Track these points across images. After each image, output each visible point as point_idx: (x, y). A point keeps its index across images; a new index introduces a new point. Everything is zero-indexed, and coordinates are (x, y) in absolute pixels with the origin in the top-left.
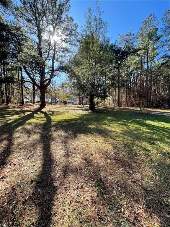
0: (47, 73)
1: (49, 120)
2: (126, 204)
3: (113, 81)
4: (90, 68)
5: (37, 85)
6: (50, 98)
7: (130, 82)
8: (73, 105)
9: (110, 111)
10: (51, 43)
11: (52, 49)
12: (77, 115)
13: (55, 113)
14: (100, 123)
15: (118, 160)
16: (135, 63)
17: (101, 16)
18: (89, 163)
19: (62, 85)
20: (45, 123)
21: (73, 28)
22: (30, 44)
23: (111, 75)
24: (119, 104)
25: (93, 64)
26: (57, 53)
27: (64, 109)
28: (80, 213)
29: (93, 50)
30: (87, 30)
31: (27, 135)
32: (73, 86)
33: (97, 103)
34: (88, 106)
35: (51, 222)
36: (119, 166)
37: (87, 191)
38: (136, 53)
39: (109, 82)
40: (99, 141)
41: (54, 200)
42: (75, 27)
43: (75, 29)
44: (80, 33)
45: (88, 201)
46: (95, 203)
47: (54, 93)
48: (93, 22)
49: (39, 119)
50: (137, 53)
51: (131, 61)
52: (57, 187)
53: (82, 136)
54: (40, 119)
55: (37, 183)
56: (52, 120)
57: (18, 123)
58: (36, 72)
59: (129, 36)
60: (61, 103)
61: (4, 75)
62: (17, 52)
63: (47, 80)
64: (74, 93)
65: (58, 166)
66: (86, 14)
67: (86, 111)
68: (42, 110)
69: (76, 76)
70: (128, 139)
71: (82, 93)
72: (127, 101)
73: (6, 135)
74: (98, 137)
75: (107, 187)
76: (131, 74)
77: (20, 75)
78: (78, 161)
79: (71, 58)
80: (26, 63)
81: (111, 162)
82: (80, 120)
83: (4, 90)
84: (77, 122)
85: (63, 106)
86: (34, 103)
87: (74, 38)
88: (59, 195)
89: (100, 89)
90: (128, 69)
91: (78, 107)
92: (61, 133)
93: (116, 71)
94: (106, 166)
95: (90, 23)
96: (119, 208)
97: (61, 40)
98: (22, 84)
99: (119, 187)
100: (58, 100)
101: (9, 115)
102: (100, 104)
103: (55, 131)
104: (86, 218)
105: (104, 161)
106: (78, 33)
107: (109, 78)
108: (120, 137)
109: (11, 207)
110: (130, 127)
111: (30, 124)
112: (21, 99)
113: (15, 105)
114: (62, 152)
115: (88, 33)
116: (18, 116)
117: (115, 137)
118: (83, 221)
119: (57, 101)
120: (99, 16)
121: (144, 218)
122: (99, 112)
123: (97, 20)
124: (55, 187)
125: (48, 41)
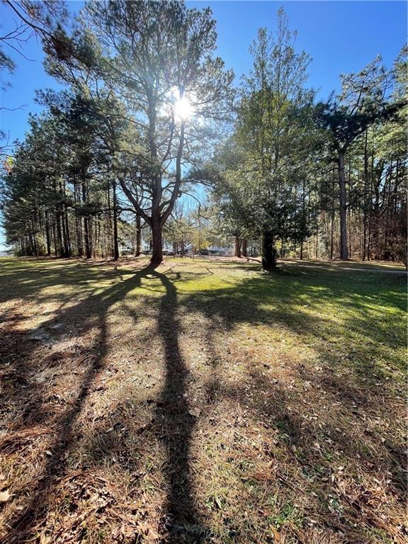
0: (165, 188)
1: (172, 291)
2: (343, 470)
3: (325, 196)
4: (263, 169)
5: (145, 217)
6: (170, 243)
7: (377, 194)
8: (223, 259)
9: (317, 271)
10: (175, 122)
11: (176, 135)
12: (233, 281)
13: (183, 277)
14: (288, 300)
15: (329, 384)
16: (391, 142)
17: (290, 43)
18: (259, 382)
19: (197, 211)
20: (163, 298)
21: (222, 81)
22: (133, 131)
23: (319, 179)
24: (341, 253)
25: (270, 160)
26: (187, 143)
27: (201, 267)
28: (241, 467)
29: (270, 127)
30: (256, 81)
31: (131, 319)
32: (222, 213)
33: (283, 252)
34: (260, 259)
35: (188, 470)
36: (333, 398)
37: (256, 433)
38: (391, 116)
39: (314, 198)
40: (283, 341)
41: (191, 437)
42: (227, 78)
43: (227, 83)
44: (238, 91)
45: (257, 449)
46: (272, 455)
47: (179, 231)
48: (269, 61)
49: (151, 288)
50: (396, 116)
51: (378, 137)
52: (195, 417)
53: (245, 327)
54: (154, 289)
55: (159, 405)
56: (177, 291)
57: (113, 296)
58: (142, 187)
59: (369, 75)
60: (195, 253)
61: (84, 199)
62: (108, 151)
63: (165, 203)
64: (224, 229)
65: (195, 381)
66: (252, 45)
67: (255, 273)
68: (156, 270)
69: (229, 190)
70: (361, 341)
71: (244, 229)
72: (367, 246)
73: (95, 319)
74: (283, 331)
75: (301, 434)
76: (379, 173)
77: (111, 197)
78: (237, 377)
79: (217, 150)
80: (125, 171)
81: (313, 386)
82: (239, 291)
83: (83, 229)
84: (232, 296)
85: (200, 260)
86: (138, 254)
87: (225, 105)
88: (201, 431)
89: (289, 218)
90: (370, 159)
91: (234, 262)
92: (198, 318)
93: (334, 169)
94: (299, 394)
95: (263, 65)
96: (324, 474)
97: (195, 114)
98: (115, 216)
99: (329, 436)
100: (187, 247)
101: (94, 279)
102: (289, 253)
103: (184, 314)
104: (254, 477)
105: (296, 382)
106: (234, 91)
107: (315, 188)
108: (340, 334)
109: (120, 435)
110: (369, 311)
111: (135, 298)
112: (113, 246)
113: (102, 260)
114: (203, 357)
115: (258, 88)
116: (109, 281)
117: (325, 334)
118: (246, 481)
119: (185, 248)
120: (284, 43)
121: (385, 503)
122: (286, 274)
123: (279, 54)
124: (191, 416)
125: (168, 120)
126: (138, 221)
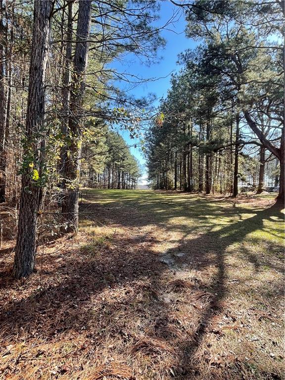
31: (251, 266)
49: (276, 233)
54: (280, 235)
57: (231, 235)
58: (269, 116)
61: (208, 137)
62: (233, 86)
68: (283, 211)
73: (213, 256)
77: (234, 132)
80: (251, 102)
86: (260, 191)
98: (237, 151)
101: (212, 215)
111: (256, 242)
112: (232, 182)
113: (220, 196)
116: (227, 219)
126: (262, 154)
